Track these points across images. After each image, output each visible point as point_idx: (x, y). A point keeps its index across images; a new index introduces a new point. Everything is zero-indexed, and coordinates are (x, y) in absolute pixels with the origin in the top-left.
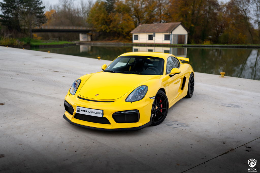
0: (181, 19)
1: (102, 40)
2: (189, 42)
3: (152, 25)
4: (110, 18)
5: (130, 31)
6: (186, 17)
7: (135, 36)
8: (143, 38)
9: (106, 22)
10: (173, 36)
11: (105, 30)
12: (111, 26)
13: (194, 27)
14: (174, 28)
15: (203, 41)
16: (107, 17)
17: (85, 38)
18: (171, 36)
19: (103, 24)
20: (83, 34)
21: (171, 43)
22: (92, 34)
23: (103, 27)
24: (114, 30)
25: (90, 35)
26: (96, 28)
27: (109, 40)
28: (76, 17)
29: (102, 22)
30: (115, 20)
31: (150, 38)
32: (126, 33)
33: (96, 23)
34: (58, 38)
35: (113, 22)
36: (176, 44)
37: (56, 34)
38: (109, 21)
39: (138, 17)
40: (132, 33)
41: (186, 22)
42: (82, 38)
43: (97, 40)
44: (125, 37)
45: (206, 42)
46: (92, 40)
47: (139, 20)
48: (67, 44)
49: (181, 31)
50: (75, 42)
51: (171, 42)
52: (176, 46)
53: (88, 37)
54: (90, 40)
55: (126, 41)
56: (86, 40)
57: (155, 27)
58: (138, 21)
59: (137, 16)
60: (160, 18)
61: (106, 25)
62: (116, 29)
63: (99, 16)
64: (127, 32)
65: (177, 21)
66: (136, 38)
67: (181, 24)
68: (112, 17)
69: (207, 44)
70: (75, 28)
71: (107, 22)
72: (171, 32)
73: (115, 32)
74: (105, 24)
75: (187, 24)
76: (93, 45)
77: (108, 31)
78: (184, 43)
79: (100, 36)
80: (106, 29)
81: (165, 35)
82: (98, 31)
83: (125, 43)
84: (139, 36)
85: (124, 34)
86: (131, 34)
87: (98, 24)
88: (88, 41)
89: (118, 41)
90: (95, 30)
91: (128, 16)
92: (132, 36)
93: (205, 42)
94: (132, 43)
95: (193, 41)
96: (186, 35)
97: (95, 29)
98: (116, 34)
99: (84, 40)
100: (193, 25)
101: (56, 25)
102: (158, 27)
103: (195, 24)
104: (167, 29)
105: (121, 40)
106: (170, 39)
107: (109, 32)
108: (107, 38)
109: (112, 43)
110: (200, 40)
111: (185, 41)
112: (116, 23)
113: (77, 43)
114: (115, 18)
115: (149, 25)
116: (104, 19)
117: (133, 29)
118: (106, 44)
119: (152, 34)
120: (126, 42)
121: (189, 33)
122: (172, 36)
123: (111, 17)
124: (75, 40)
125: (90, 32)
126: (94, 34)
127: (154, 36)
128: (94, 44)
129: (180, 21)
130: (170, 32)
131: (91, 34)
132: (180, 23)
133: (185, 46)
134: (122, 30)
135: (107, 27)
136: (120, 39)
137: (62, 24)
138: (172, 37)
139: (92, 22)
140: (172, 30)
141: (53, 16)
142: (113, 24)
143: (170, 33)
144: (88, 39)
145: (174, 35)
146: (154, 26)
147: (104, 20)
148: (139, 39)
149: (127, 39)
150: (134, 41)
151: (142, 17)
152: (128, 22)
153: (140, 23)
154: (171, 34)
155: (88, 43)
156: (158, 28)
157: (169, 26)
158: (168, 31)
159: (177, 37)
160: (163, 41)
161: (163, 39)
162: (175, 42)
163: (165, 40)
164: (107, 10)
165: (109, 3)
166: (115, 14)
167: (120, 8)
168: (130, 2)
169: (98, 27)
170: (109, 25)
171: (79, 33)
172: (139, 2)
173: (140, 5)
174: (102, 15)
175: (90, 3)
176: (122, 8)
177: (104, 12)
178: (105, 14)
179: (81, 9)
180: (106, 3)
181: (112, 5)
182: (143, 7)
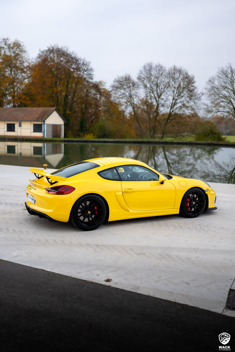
0: (51, 103)
2: (65, 136)
3: (11, 109)
10: (47, 127)
13: (70, 115)
14: (47, 115)
15: (84, 134)
21: (43, 137)
31: (11, 128)
36: (50, 137)
45: (88, 135)
49: (55, 119)
51: (44, 134)
52: (52, 141)
67: (56, 110)
69: (89, 137)
78: (60, 137)
81: (34, 125)
95: (70, 132)
96: (62, 125)
100: (69, 112)
104: (36, 116)
106: (43, 131)
110: (80, 133)
111: (61, 133)
119: (14, 122)
121: (65, 122)
122: (46, 125)
127: (20, 126)
130: (42, 121)
132: (54, 108)
133: (61, 141)
138: (45, 128)
140: (45, 118)
143: (43, 123)
145: (48, 125)
154: (44, 124)
156: (22, 115)
157: (39, 113)
158: (39, 120)
159: (51, 127)
160: (32, 133)
161: (31, 131)
162: (49, 134)
163: (34, 131)
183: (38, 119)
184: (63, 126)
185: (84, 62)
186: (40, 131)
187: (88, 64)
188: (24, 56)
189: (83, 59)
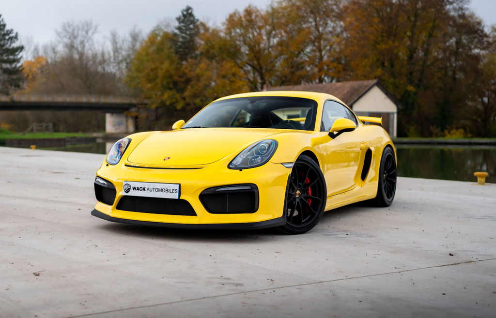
0: (379, 72)
4: (184, 73)
6: (392, 66)
9: (175, 84)
11: (172, 104)
12: (187, 94)
13: (415, 94)
14: (359, 94)
15: (442, 130)
16: (177, 69)
17: (119, 124)
19: (166, 88)
20: (115, 115)
22: (137, 114)
23: (166, 96)
24: (195, 104)
25: (132, 117)
26: (149, 98)
28: (97, 73)
29: (165, 83)
30: (198, 78)
33: (149, 85)
34: (51, 126)
35: (193, 83)
37: (47, 114)
38: (182, 80)
39: (258, 69)
41: (392, 80)
42: (111, 124)
45: (451, 132)
46: (138, 129)
47: (262, 78)
48: (75, 138)
50: (95, 135)
53: (127, 121)
56: (121, 129)
58: (259, 80)
59: (258, 67)
60: (320, 70)
61: (174, 91)
63: (156, 68)
65: (366, 77)
67: (378, 85)
68: (190, 71)
69: (455, 136)
70: (93, 100)
71: (178, 83)
74: (171, 89)
75: (396, 86)
77: (180, 106)
79: (158, 118)
80: (174, 100)
82: (154, 106)
87: (153, 89)
90: (146, 104)
91: (232, 67)
93: (449, 132)
95: (412, 129)
96: (393, 113)
97: (146, 101)
99: (116, 129)
100: (411, 88)
101: (48, 92)
103: (418, 86)
110: (433, 129)
111: (391, 128)
112: (201, 84)
113: (99, 138)
114: (198, 71)
116: (168, 76)
121: (400, 107)
123: (187, 71)
124: (94, 131)
125: (133, 110)
126: (143, 115)
129: (375, 78)
131: (134, 114)
132: (375, 81)
135: (178, 96)
137: (61, 90)
139: (138, 83)
140: (353, 101)
141: (39, 72)
142: (192, 87)
144: (127, 127)
145: (360, 114)
147: (171, 77)
151: (271, 70)
152: (233, 82)
153: (263, 84)
164: (177, 52)
165: (184, 35)
166: (200, 63)
167: (213, 47)
168: (238, 30)
169: (154, 96)
170: (182, 90)
171: (106, 112)
172: (263, 31)
173: (265, 38)
174: (166, 65)
175: (134, 37)
176: (217, 46)
177: (169, 57)
178: (172, 62)
179: (112, 54)
180: (175, 35)
181: (192, 41)
182: (272, 43)
184: (396, 116)
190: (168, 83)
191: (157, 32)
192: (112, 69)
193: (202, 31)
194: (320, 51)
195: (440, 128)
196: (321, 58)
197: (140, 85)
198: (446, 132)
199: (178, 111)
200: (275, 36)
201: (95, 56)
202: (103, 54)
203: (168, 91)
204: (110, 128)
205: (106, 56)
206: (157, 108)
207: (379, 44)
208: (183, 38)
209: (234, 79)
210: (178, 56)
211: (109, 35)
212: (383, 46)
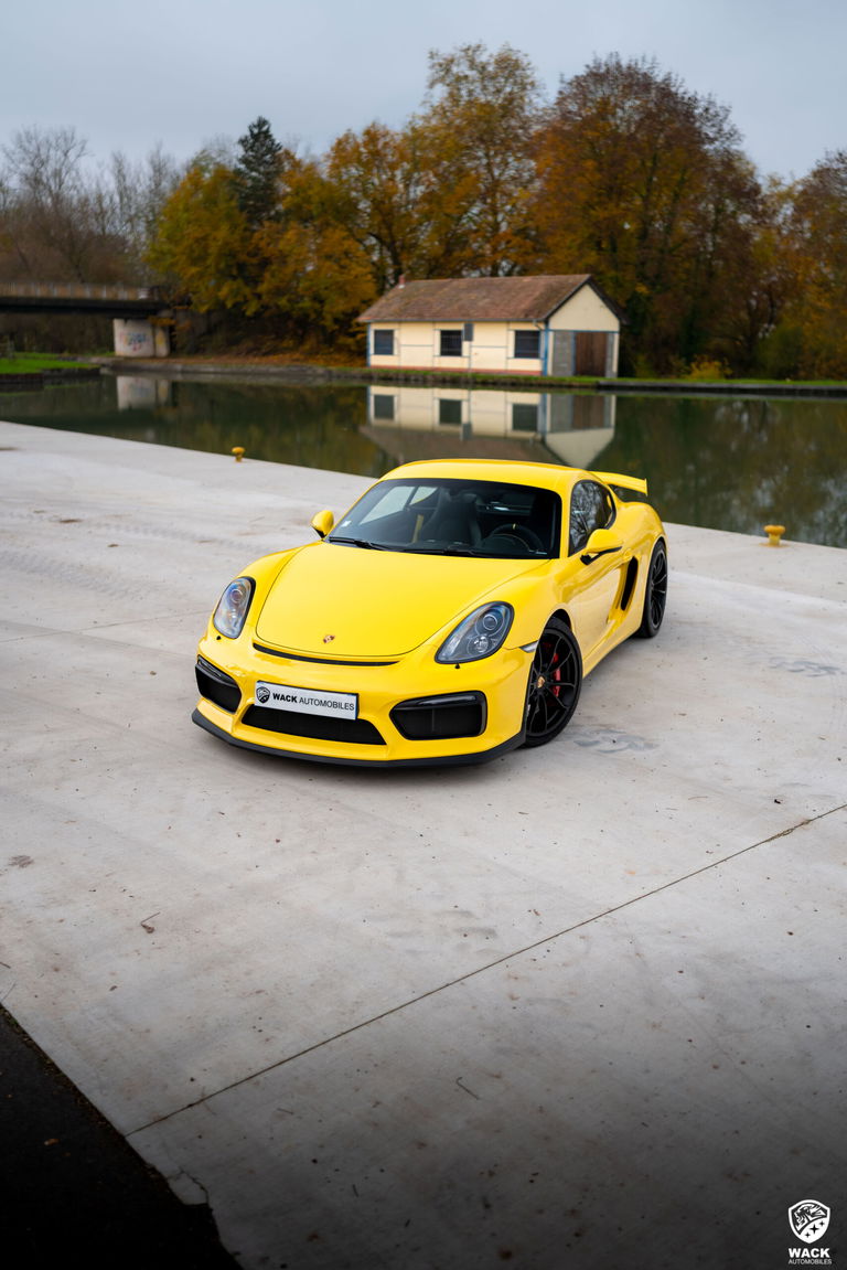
0: (592, 257)
1: (220, 351)
2: (625, 369)
3: (456, 283)
4: (258, 249)
5: (357, 313)
6: (614, 249)
7: (377, 333)
8: (416, 346)
9: (241, 267)
10: (555, 339)
11: (235, 305)
12: (263, 288)
13: (648, 298)
14: (560, 299)
15: (688, 363)
16: (245, 240)
17: (140, 340)
18: (543, 335)
19: (224, 275)
20: (129, 322)
21: (543, 372)
22: (173, 322)
23: (225, 291)
24: (278, 306)
25: (163, 328)
26: (194, 293)
27: (255, 351)
28: (91, 235)
29: (222, 265)
30: (283, 258)
31: (451, 344)
32: (336, 321)
33: (194, 270)
34: (9, 343)
35: (274, 267)
36: (567, 375)
38: (255, 261)
39: (388, 243)
40: (362, 319)
41: (612, 273)
42: (125, 339)
43: (197, 350)
44: (329, 339)
45: (702, 366)
46: (174, 349)
47: (395, 258)
48: (59, 370)
49: (588, 313)
50: (94, 360)
51: (545, 365)
52: (570, 387)
53: (154, 335)
54: (163, 349)
55: (337, 356)
56: (145, 349)
57: (473, 296)
58: (389, 261)
59: (388, 240)
60: (495, 250)
61: (239, 282)
62: (289, 301)
63: (205, 238)
64: (341, 317)
65: (571, 268)
66: (386, 344)
67: (590, 282)
69: (705, 375)
70: (86, 293)
71: (246, 266)
72: (546, 322)
73: (284, 316)
74: (234, 278)
75: (618, 284)
76: (179, 378)
77: (251, 309)
78: (602, 373)
79: (210, 331)
80: (240, 299)
81: (518, 333)
82: (203, 309)
83: (334, 369)
84: (396, 334)
85: (328, 323)
86: (358, 325)
87: (201, 276)
88: (154, 357)
89: (297, 356)
90: (189, 304)
91: (344, 239)
92: (365, 332)
93: (698, 367)
94: (366, 370)
95: (641, 358)
96: (613, 332)
97: (189, 298)
98: (291, 324)
99: (135, 349)
100: (642, 289)
102: (484, 297)
103: (652, 286)
104: (525, 305)
105: (312, 354)
106: (542, 354)
107: (257, 315)
108: (249, 344)
109: (273, 369)
110: (673, 359)
111: (609, 360)
112: (289, 269)
113: (104, 366)
114: (281, 245)
115: (444, 286)
116: (228, 253)
117: (368, 303)
118: (246, 374)
119: (460, 327)
120: (337, 361)
121: (625, 322)
122: (551, 335)
123: (262, 244)
124: (94, 352)
125: (165, 313)
126: (184, 324)
127: (470, 338)
128: (183, 372)
129: (586, 272)
130: (538, 322)
131: (167, 322)
132: (586, 277)
133: (609, 388)
134: (317, 306)
135: (247, 291)
136: (307, 347)
137: (24, 270)
138: (548, 343)
139: (172, 265)
140: (550, 312)
142: (273, 276)
143: (542, 326)
144: (155, 346)
145: (561, 334)
146: (469, 289)
147: (232, 254)
148: (396, 351)
149: (340, 349)
150: (376, 360)
151: (412, 246)
152: (343, 267)
153: (398, 273)
154: (547, 330)
155: (155, 364)
156: (487, 300)
157: (537, 294)
158: (531, 317)
159: (572, 341)
160: (510, 361)
161: (507, 352)
162: (565, 365)
163: (518, 355)
164: (242, 208)
165: (254, 174)
166: (285, 230)
167: (308, 200)
168: (354, 171)
169: (203, 290)
170: (254, 281)
171: (112, 318)
172: (399, 174)
173: (401, 186)
174: (223, 232)
175: (159, 169)
176: (316, 199)
177: (229, 217)
178: (234, 227)
179: (117, 199)
180: (238, 172)
181: (269, 187)
182: (412, 195)
183: (526, 316)
184: (617, 337)
185: (707, 110)
186: (534, 354)
187: (722, 114)
188: (531, 101)
189: (706, 97)
190: (228, 266)
191: (203, 163)
192: (118, 227)
193: (287, 167)
194: (495, 214)
195: (684, 359)
196: (496, 226)
197: (176, 270)
198: (693, 365)
199: (249, 318)
200: (418, 183)
201: (85, 202)
202: (100, 199)
203: (230, 282)
204: (122, 347)
205: (106, 202)
206: (209, 312)
207: (594, 209)
208: (254, 179)
209: (347, 262)
210: (244, 215)
211: (110, 162)
212: (599, 213)
